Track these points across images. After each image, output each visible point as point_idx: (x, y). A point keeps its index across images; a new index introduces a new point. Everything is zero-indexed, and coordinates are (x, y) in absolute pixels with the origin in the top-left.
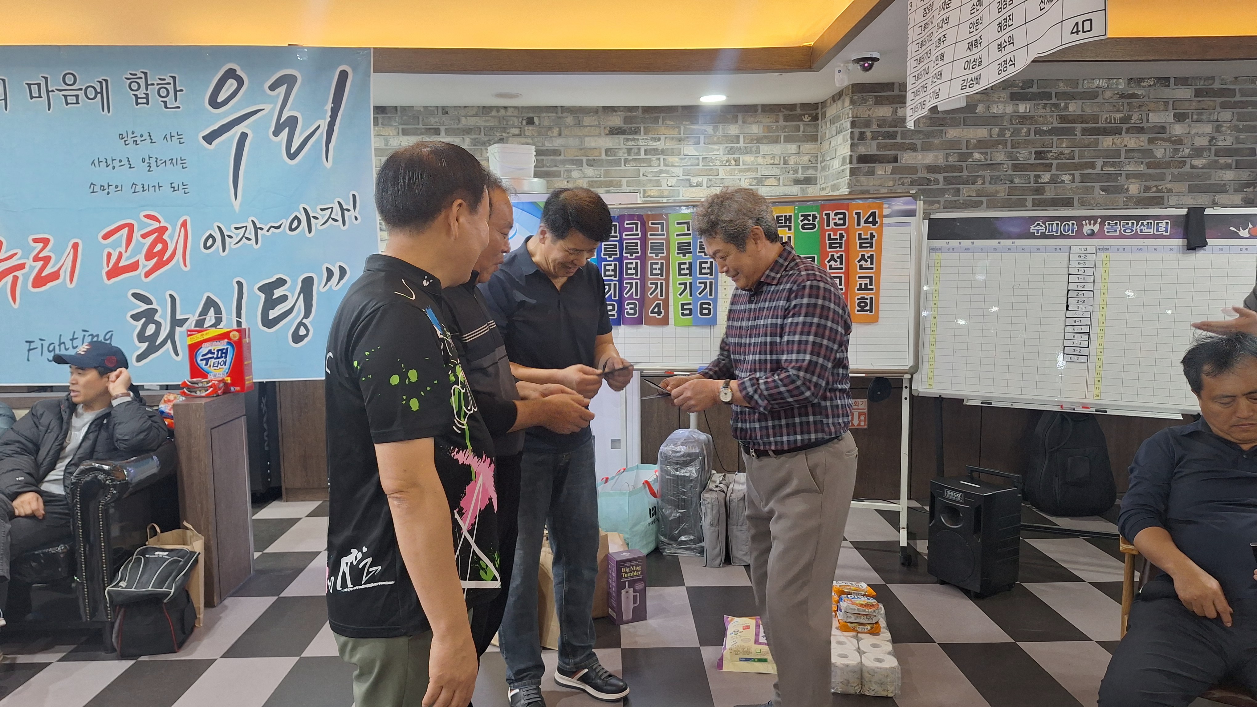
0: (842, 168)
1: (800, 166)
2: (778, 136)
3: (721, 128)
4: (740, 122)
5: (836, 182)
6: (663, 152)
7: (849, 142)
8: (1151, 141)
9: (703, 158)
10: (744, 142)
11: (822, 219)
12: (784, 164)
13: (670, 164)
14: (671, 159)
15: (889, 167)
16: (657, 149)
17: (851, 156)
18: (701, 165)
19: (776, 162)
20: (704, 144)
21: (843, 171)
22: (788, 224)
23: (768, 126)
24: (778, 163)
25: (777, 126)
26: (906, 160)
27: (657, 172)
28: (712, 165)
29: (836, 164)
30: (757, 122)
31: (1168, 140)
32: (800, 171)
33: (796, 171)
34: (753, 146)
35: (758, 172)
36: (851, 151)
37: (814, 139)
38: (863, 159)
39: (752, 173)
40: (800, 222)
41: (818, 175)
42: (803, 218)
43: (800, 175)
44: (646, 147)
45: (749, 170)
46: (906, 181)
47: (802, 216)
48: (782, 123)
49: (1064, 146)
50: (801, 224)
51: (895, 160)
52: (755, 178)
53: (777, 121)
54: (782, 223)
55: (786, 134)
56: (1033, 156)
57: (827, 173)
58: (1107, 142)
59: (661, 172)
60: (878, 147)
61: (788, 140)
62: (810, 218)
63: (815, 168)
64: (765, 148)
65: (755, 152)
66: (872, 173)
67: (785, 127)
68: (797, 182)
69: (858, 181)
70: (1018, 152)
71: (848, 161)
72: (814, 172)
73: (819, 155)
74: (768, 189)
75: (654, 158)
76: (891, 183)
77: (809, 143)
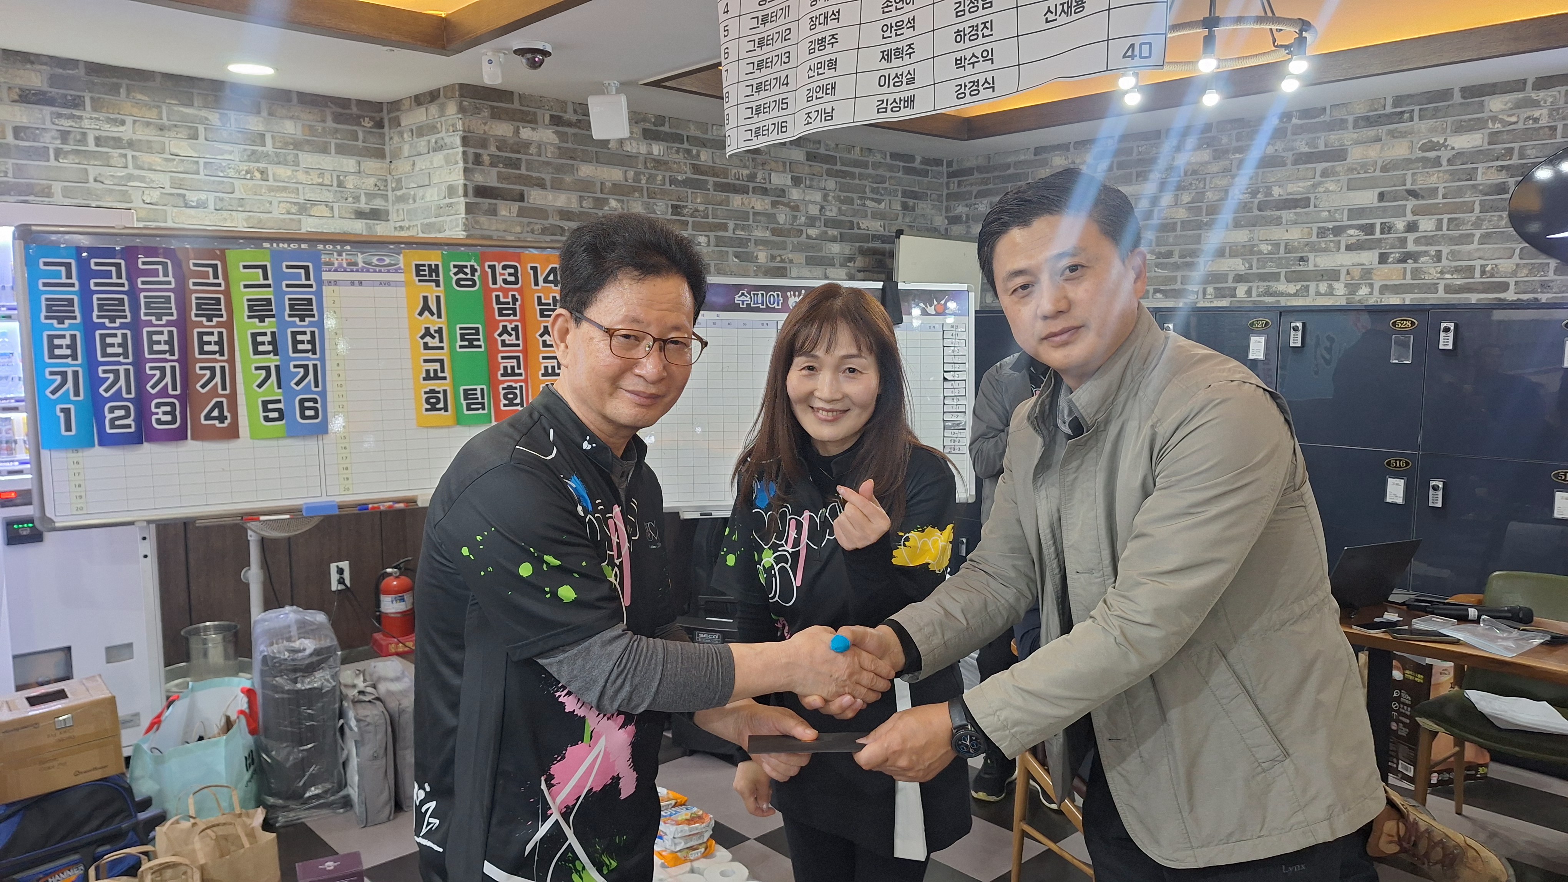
0: (448, 201)
1: (362, 192)
2: (326, 142)
3: (233, 121)
4: (265, 113)
5: (433, 220)
6: (131, 144)
7: (461, 165)
8: (774, 204)
9: (205, 163)
10: (274, 144)
11: (484, 274)
12: (339, 186)
13: (146, 166)
14: (146, 158)
15: (515, 207)
16: (119, 139)
17: (465, 185)
18: (202, 173)
19: (327, 182)
20: (206, 139)
21: (450, 205)
22: (434, 278)
23: (310, 126)
24: (329, 183)
25: (324, 128)
26: (535, 199)
27: (122, 177)
28: (222, 175)
29: (433, 196)
30: (292, 118)
31: (787, 205)
32: (363, 199)
33: (357, 199)
34: (289, 154)
35: (298, 194)
36: (465, 179)
37: (380, 154)
38: (482, 192)
39: (290, 195)
40: (453, 276)
41: (390, 208)
42: (456, 270)
43: (363, 205)
44: (98, 133)
45: (285, 189)
46: (536, 227)
47: (455, 266)
48: (330, 124)
49: (699, 200)
50: (455, 278)
51: (521, 198)
52: (295, 203)
53: (323, 121)
54: (425, 276)
55: (337, 141)
56: (670, 210)
57: (412, 206)
58: (737, 201)
59: (130, 177)
60: (498, 177)
61: (342, 150)
62: (468, 270)
63: (385, 197)
64: (308, 159)
65: (292, 163)
66: (493, 212)
67: (337, 131)
68: (360, 215)
69: (477, 222)
70: (655, 204)
71: (461, 191)
72: (383, 203)
73: (389, 178)
74: (316, 221)
75: (115, 153)
76: (518, 229)
77: (373, 159)
